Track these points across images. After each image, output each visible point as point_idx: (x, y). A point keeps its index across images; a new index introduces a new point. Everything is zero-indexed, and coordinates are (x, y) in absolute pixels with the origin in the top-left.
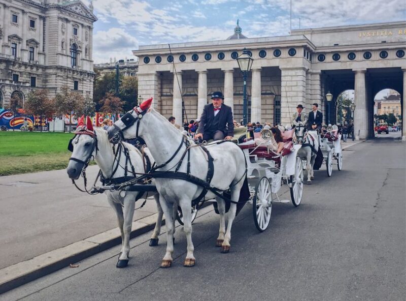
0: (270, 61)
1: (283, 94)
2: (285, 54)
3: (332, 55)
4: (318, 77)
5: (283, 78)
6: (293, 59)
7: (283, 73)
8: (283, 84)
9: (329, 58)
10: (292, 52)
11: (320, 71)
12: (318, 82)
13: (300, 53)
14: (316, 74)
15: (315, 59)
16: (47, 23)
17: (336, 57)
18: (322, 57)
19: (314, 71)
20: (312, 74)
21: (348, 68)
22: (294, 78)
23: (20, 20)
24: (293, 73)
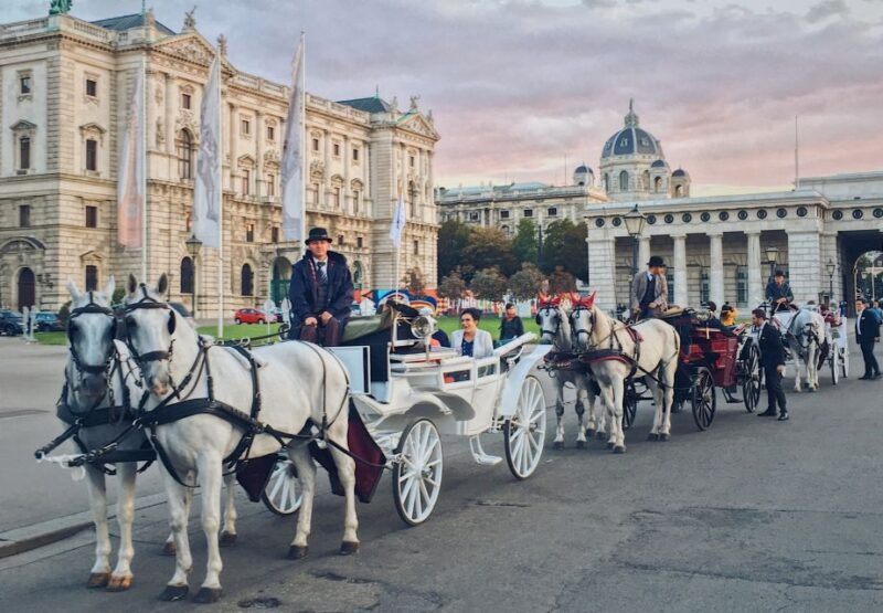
0: (773, 223)
1: (791, 265)
2: (792, 213)
3: (851, 212)
4: (834, 240)
5: (790, 245)
6: (803, 221)
7: (791, 238)
8: (790, 252)
9: (848, 215)
10: (802, 211)
11: (836, 233)
12: (834, 247)
13: (813, 213)
14: (831, 236)
15: (829, 217)
16: (373, 151)
17: (858, 213)
18: (838, 214)
19: (829, 233)
20: (827, 236)
21: (874, 228)
22: (806, 245)
23: (342, 150)
24: (803, 237)
